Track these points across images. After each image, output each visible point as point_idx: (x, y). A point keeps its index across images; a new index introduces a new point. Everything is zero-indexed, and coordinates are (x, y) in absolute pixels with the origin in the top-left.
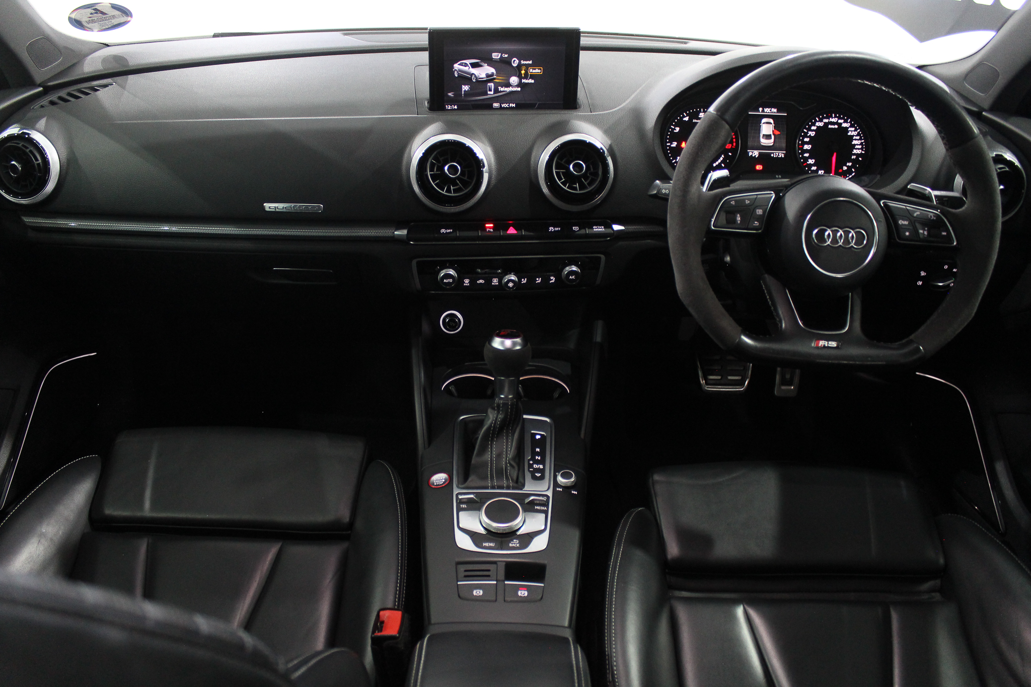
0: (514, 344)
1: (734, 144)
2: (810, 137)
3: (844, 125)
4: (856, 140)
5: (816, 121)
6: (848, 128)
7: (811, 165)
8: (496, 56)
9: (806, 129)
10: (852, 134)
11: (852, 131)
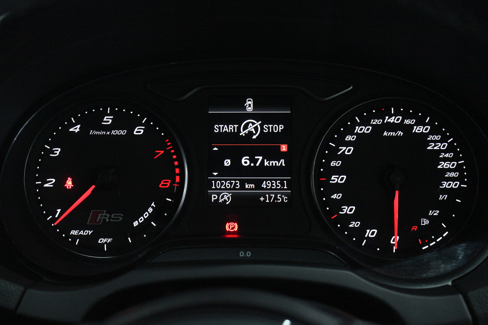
1: (178, 179)
2: (343, 157)
3: (418, 129)
4: (445, 160)
5: (355, 124)
6: (427, 135)
7: (349, 218)
9: (334, 141)
10: (437, 149)
11: (435, 142)
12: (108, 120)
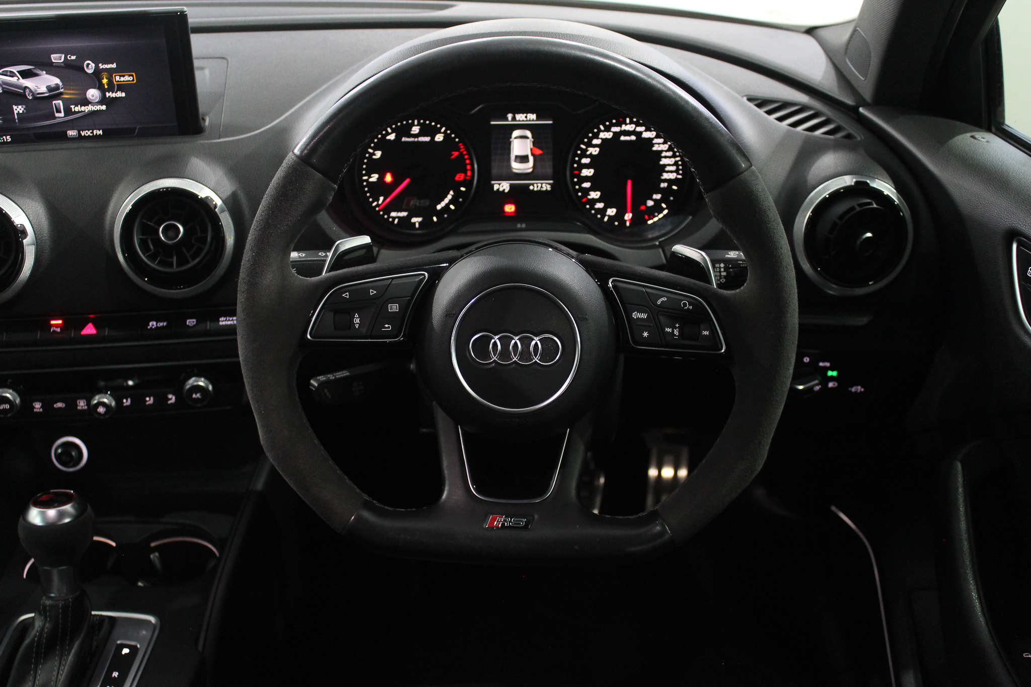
0: (61, 515)
1: (469, 173)
2: (591, 156)
3: (646, 135)
4: (666, 157)
5: (600, 131)
6: (652, 139)
7: (595, 201)
8: (57, 58)
9: (584, 144)
10: (660, 149)
11: (659, 144)
12: (416, 130)
